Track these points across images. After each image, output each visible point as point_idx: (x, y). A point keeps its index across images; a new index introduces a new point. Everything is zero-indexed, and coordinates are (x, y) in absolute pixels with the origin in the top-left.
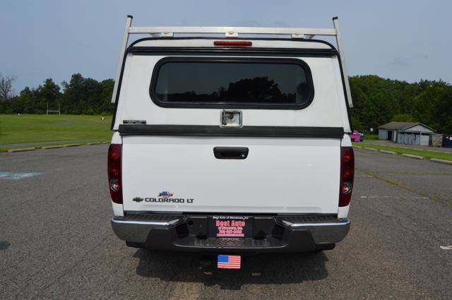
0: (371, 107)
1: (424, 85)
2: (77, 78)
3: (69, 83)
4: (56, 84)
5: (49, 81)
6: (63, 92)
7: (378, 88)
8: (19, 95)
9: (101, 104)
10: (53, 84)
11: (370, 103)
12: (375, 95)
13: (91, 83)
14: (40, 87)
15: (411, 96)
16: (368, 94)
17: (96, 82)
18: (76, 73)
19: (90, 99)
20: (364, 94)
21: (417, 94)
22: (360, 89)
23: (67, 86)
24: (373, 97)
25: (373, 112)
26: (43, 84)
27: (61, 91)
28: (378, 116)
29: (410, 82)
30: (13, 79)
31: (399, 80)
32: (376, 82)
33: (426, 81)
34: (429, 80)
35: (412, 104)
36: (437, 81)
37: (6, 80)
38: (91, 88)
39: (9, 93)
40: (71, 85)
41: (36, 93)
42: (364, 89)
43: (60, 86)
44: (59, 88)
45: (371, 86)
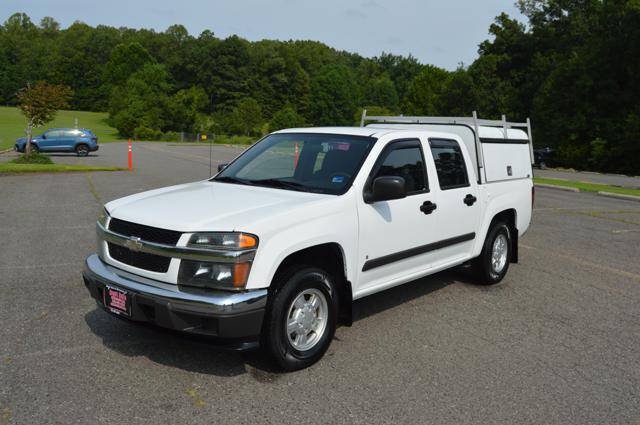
0: (321, 94)
1: (387, 61)
7: (324, 62)
11: (319, 87)
12: (324, 74)
15: (370, 77)
16: (309, 71)
20: (302, 70)
21: (377, 75)
22: (297, 64)
24: (323, 77)
25: (323, 102)
28: (330, 108)
29: (365, 57)
32: (321, 53)
33: (390, 56)
34: (394, 54)
35: (373, 90)
36: (405, 56)
42: (304, 63)
45: (314, 59)
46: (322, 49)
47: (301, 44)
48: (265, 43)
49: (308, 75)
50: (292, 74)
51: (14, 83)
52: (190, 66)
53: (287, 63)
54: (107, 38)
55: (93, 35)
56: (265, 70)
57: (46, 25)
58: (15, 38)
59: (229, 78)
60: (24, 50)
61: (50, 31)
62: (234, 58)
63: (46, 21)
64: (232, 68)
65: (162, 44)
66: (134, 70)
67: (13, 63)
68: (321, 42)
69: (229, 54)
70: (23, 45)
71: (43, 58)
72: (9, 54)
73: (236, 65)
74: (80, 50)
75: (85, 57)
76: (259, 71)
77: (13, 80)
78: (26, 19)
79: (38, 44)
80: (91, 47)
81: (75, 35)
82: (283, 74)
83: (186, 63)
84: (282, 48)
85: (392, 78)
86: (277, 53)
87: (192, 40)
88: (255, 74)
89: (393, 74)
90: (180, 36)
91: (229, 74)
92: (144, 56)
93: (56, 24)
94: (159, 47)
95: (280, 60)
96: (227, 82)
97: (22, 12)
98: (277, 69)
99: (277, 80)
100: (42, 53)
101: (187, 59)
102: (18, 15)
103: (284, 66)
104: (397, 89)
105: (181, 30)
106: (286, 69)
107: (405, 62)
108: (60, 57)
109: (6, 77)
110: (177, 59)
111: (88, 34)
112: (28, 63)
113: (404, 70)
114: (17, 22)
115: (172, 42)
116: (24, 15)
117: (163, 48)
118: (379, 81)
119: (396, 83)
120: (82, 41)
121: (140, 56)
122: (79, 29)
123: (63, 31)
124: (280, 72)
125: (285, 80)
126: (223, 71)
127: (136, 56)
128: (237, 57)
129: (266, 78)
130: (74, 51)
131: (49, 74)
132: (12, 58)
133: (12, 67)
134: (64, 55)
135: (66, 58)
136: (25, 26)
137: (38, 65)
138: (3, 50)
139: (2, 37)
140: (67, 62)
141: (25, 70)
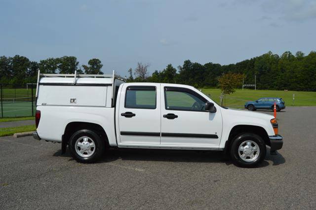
2: (187, 63)
3: (182, 67)
4: (174, 68)
5: (170, 66)
6: (179, 73)
8: (151, 76)
9: (203, 81)
10: (172, 67)
13: (197, 66)
14: (164, 70)
17: (200, 65)
18: (187, 60)
19: (196, 77)
23: (181, 69)
26: (166, 68)
27: (178, 72)
30: (148, 66)
37: (144, 66)
38: (196, 70)
39: (146, 75)
40: (183, 68)
41: (162, 74)
43: (177, 69)
44: (176, 71)
51: (282, 80)
57: (298, 55)
58: (285, 62)
60: (288, 67)
61: (300, 57)
63: (298, 53)
67: (283, 73)
70: (287, 65)
71: (295, 69)
72: (281, 69)
74: (313, 64)
75: (315, 67)
77: (282, 79)
78: (290, 53)
79: (294, 63)
81: (311, 57)
93: (303, 54)
100: (296, 67)
102: (286, 52)
108: (303, 68)
109: (280, 79)
112: (290, 71)
114: (287, 55)
116: (289, 52)
120: (314, 60)
122: (313, 55)
123: (305, 57)
130: (310, 64)
131: (298, 76)
132: (283, 70)
133: (283, 74)
134: (305, 67)
135: (306, 68)
136: (289, 56)
137: (294, 72)
138: (279, 68)
139: (279, 62)
140: (306, 70)
141: (288, 75)
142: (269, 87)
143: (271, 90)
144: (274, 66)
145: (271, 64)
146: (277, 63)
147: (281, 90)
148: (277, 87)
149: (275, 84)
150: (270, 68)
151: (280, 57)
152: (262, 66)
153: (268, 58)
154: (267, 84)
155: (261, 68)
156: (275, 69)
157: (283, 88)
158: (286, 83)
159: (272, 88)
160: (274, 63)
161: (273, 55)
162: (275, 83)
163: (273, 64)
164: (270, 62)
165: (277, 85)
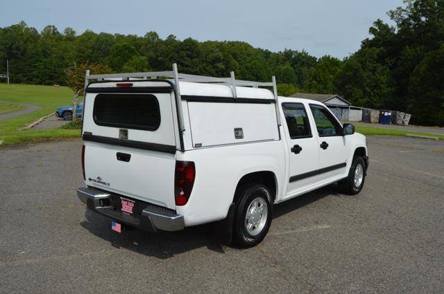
1: (288, 54)
7: (248, 55)
11: (245, 70)
15: (278, 65)
16: (238, 61)
20: (235, 62)
21: (282, 63)
22: (230, 56)
24: (249, 65)
31: (262, 48)
32: (246, 49)
33: (290, 50)
34: (292, 50)
36: (300, 51)
42: (234, 56)
45: (241, 53)
46: (247, 46)
47: (232, 44)
48: (209, 43)
49: (237, 63)
50: (227, 63)
51: (47, 70)
52: (160, 58)
53: (224, 56)
54: (107, 40)
55: (98, 39)
56: (211, 61)
57: (68, 33)
58: (49, 41)
59: (187, 66)
60: (54, 49)
61: (70, 36)
62: (189, 53)
63: (67, 30)
64: (188, 59)
65: (142, 44)
66: (125, 61)
67: (46, 57)
68: (246, 42)
69: (187, 50)
70: (53, 46)
71: (65, 54)
72: (43, 51)
73: (192, 58)
74: (90, 49)
75: (92, 53)
76: (206, 62)
77: (46, 68)
78: (55, 29)
79: (63, 44)
80: (96, 46)
81: (87, 39)
82: (222, 63)
83: (158, 56)
84: (220, 46)
85: (291, 66)
86: (218, 50)
87: (161, 42)
88: (203, 63)
89: (292, 63)
90: (153, 39)
91: (186, 63)
92: (132, 51)
93: (74, 32)
94: (140, 46)
95: (220, 54)
96: (185, 69)
97: (52, 25)
98: (217, 60)
99: (217, 67)
100: (65, 50)
101: (158, 54)
102: (50, 26)
103: (222, 58)
104: (296, 73)
105: (154, 35)
106: (223, 60)
107: (300, 54)
108: (76, 53)
109: (42, 67)
110: (151, 54)
111: (95, 38)
112: (56, 57)
113: (300, 60)
114: (50, 30)
115: (149, 43)
116: (53, 26)
117: (143, 47)
118: (284, 68)
119: (295, 69)
120: (91, 43)
121: (129, 51)
122: (89, 35)
123: (78, 37)
124: (219, 62)
125: (223, 67)
126: (183, 61)
127: (127, 51)
128: (192, 52)
129: (210, 66)
130: (86, 49)
132: (46, 54)
133: (46, 60)
134: (79, 52)
135: (81, 54)
136: (54, 33)
137: (63, 58)
138: (40, 49)
139: (39, 41)
140: (81, 56)
141: (54, 62)
142: (25, 79)
143: (29, 83)
144: (30, 47)
145: (25, 42)
146: (36, 41)
147: (45, 84)
148: (38, 80)
149: (34, 75)
150: (25, 49)
151: (39, 33)
152: (13, 45)
153: (20, 33)
154: (21, 75)
155: (10, 48)
156: (33, 52)
157: (47, 81)
158: (52, 74)
159: (30, 81)
160: (31, 42)
161: (27, 29)
162: (35, 73)
163: (28, 43)
164: (25, 39)
165: (38, 77)
